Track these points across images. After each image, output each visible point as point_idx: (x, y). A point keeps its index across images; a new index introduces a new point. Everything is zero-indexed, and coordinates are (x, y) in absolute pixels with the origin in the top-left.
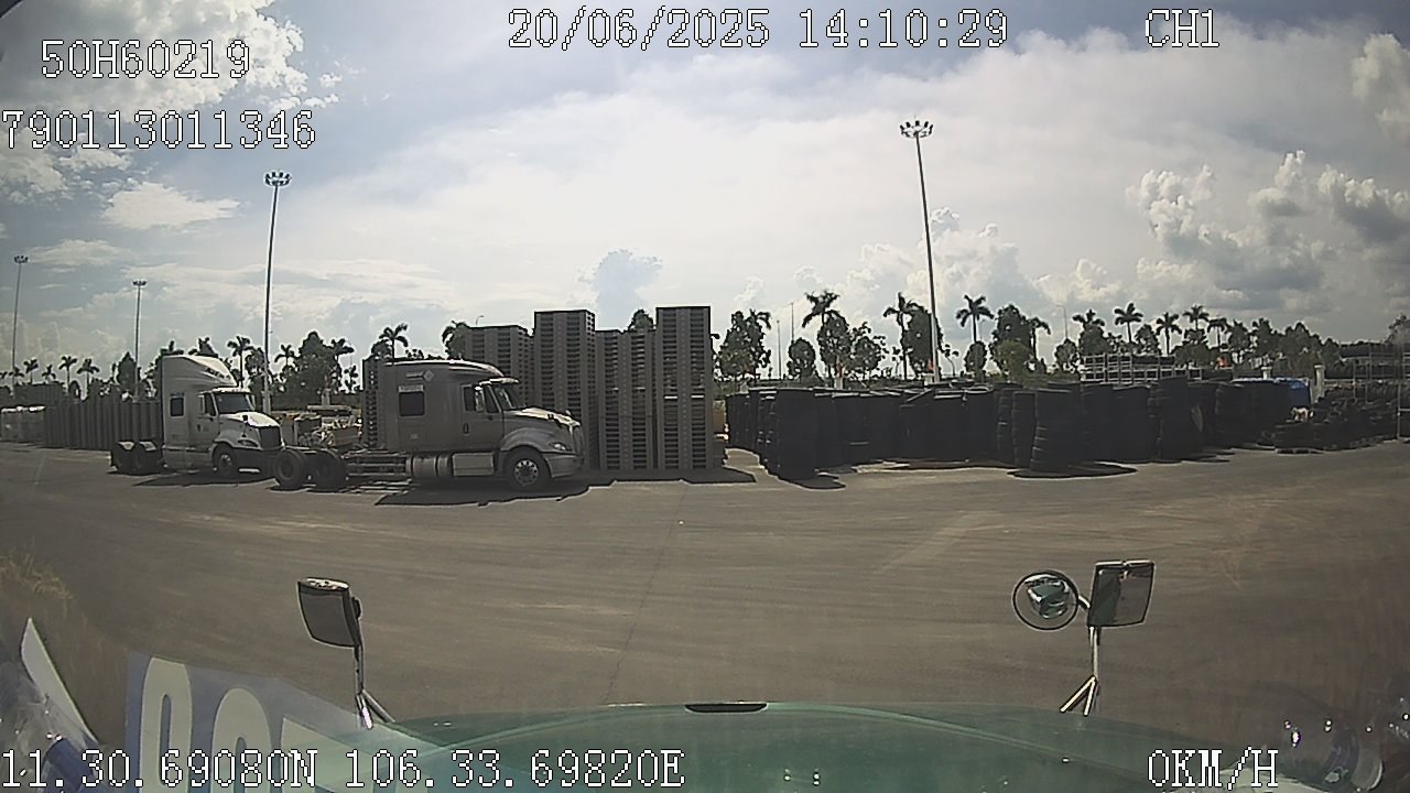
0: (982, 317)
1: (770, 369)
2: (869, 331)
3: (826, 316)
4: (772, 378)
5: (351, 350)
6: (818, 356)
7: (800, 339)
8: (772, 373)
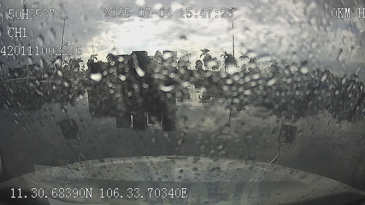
0: (246, 58)
1: (191, 67)
2: (217, 59)
3: (206, 55)
4: (191, 70)
5: (83, 61)
6: (203, 65)
7: (199, 60)
8: (191, 68)
